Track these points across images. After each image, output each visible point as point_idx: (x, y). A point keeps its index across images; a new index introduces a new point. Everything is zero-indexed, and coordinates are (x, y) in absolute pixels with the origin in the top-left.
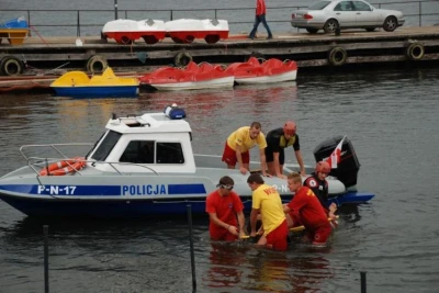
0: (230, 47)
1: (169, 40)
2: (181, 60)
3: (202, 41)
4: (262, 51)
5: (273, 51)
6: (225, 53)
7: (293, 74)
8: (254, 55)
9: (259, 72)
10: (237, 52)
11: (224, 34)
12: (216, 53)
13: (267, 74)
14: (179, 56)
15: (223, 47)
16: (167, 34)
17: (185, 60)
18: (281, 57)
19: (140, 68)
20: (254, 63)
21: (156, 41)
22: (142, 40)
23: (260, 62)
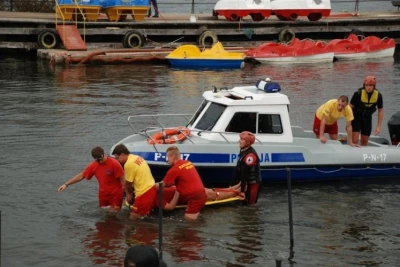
0: (331, 24)
1: (274, 17)
2: (285, 36)
3: (305, 19)
4: (362, 29)
5: (373, 29)
6: (326, 30)
7: (390, 51)
8: (353, 32)
9: (358, 48)
10: (338, 30)
11: (326, 12)
12: (317, 30)
13: (365, 51)
14: (283, 32)
15: (324, 24)
16: (273, 12)
17: (288, 36)
18: (380, 35)
19: (246, 43)
20: (353, 40)
21: (262, 18)
22: (249, 17)
23: (360, 38)
